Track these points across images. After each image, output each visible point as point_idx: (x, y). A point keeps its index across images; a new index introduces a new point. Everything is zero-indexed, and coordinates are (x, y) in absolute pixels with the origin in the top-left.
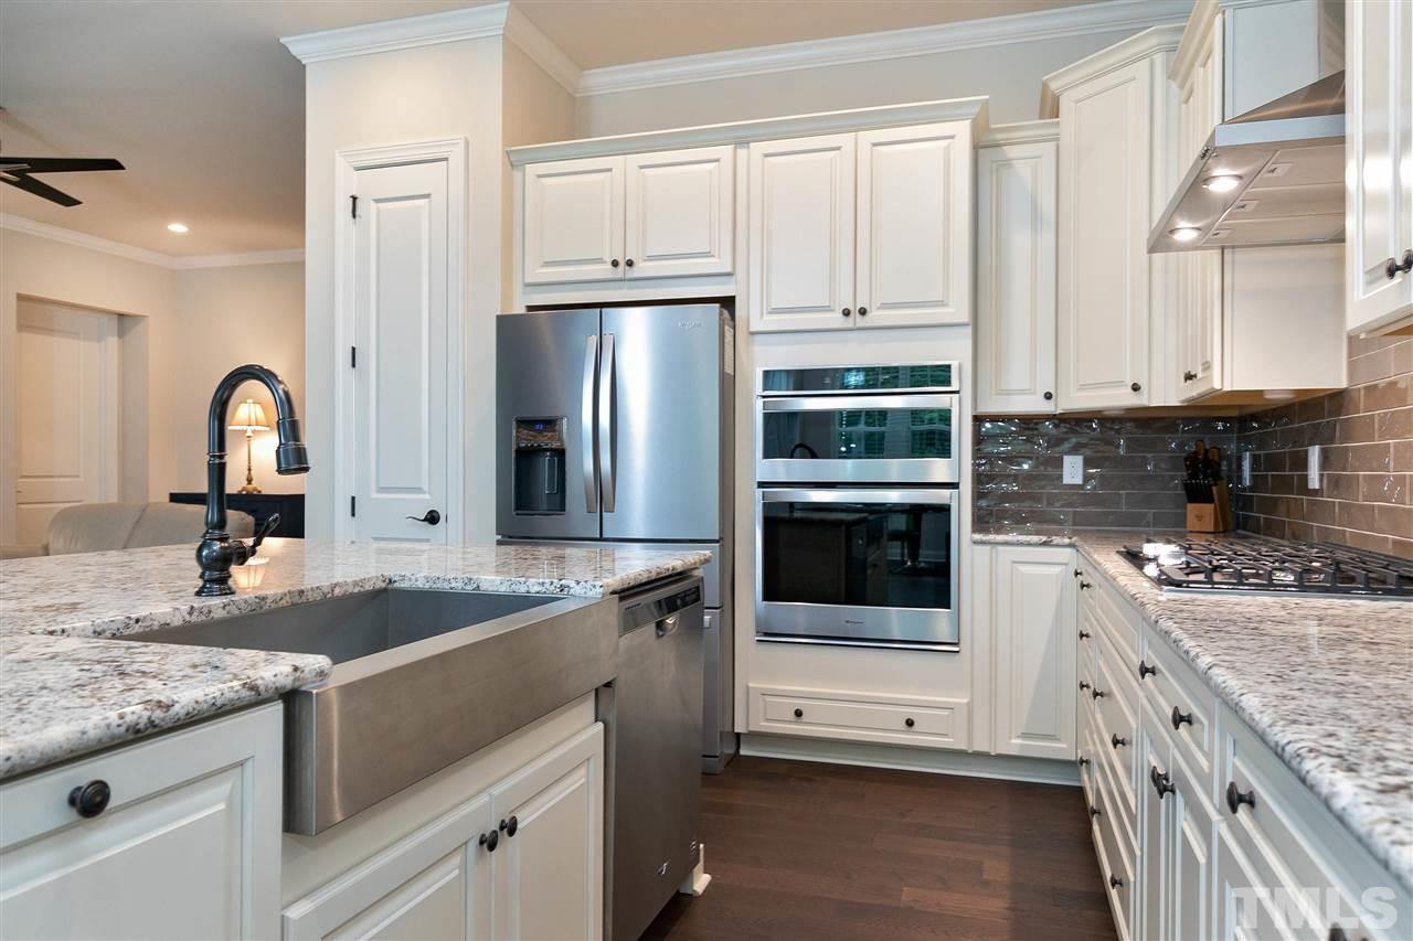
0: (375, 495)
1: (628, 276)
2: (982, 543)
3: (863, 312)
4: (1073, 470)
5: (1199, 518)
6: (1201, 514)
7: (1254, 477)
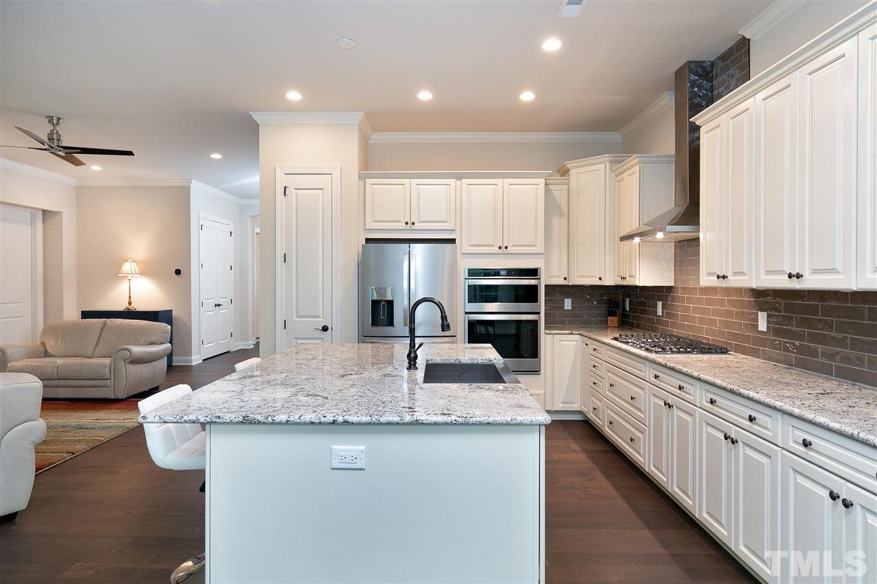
0: (296, 319)
1: (412, 228)
2: (549, 334)
3: (506, 248)
4: (568, 304)
5: (612, 322)
6: (613, 320)
7: (630, 308)
